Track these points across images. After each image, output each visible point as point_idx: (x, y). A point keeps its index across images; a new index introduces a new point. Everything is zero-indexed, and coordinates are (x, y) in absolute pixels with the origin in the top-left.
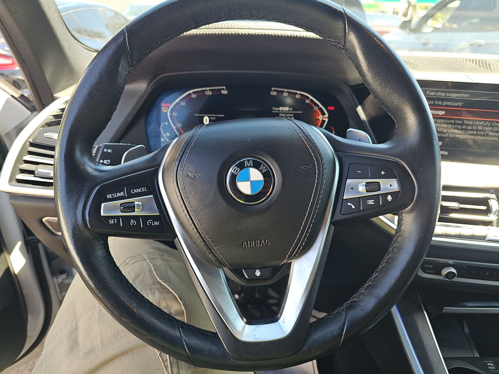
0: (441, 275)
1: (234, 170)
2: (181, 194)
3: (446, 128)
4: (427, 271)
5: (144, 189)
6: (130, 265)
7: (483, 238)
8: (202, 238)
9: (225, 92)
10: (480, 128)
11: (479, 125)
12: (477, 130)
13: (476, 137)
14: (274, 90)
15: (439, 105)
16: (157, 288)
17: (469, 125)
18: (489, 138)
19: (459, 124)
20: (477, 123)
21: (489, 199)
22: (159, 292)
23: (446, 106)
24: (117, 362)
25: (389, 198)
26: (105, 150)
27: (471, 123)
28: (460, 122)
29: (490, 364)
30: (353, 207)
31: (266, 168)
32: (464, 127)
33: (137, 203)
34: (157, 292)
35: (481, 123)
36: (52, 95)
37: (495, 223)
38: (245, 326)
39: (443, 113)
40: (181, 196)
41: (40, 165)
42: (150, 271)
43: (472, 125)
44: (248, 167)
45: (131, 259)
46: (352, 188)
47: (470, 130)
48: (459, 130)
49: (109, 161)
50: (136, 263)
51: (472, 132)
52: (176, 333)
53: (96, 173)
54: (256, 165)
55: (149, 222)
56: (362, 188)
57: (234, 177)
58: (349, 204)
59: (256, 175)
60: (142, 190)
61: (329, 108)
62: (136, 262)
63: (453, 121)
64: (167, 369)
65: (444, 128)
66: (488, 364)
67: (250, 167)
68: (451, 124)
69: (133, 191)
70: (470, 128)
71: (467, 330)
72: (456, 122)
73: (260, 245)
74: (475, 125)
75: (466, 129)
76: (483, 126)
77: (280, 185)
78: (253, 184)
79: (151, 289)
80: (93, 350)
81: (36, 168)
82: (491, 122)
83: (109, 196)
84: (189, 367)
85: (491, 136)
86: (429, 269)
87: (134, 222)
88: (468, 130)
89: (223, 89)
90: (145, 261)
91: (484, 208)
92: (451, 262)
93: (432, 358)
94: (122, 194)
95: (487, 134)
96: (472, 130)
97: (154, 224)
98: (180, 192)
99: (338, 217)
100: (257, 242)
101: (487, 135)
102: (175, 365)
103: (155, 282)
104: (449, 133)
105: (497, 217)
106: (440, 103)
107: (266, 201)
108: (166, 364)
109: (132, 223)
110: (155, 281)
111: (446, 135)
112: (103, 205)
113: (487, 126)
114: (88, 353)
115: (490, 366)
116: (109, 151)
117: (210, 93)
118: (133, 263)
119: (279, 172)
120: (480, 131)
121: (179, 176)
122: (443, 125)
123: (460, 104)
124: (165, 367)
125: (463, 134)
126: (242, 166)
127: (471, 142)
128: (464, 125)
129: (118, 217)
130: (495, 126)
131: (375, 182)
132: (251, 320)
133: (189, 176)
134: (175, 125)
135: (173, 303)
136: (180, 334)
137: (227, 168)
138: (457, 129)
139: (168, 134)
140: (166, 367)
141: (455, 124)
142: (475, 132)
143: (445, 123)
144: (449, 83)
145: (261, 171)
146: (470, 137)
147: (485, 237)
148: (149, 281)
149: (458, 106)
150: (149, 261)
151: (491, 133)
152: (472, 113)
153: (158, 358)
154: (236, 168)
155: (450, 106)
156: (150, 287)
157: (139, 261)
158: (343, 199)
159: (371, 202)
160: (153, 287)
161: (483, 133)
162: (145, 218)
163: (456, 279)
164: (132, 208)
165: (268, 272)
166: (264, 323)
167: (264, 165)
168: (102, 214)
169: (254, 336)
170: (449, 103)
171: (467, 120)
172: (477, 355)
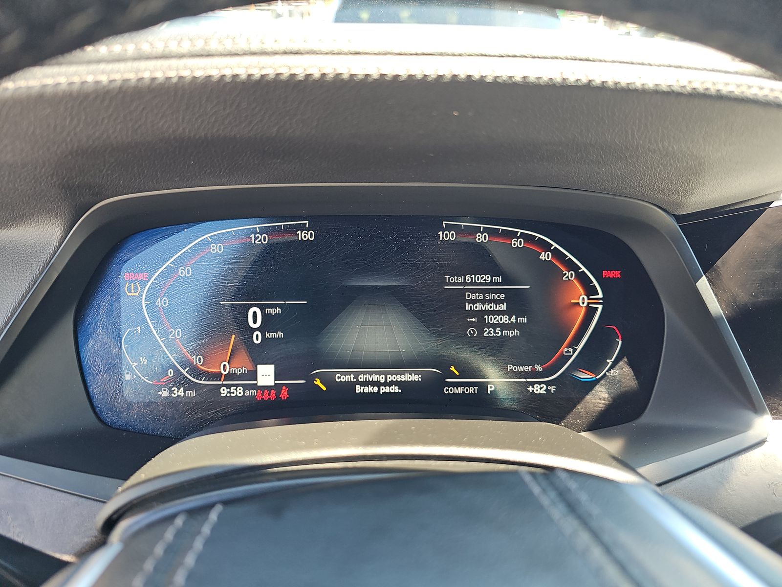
9: (306, 236)
14: (449, 228)
61: (606, 274)
89: (302, 228)
117: (263, 239)
134: (164, 333)
139: (144, 360)
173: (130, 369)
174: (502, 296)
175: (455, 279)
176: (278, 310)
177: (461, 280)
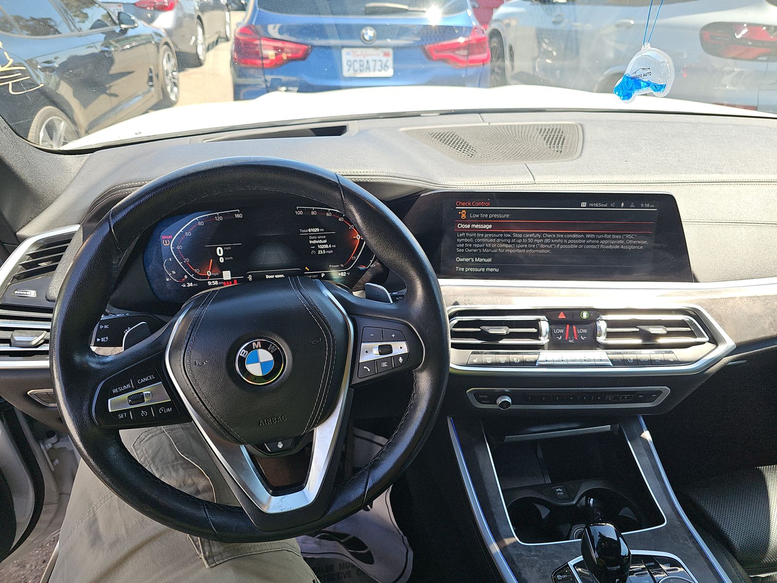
0: (496, 404)
1: (243, 353)
2: (190, 382)
3: (494, 243)
4: (483, 401)
5: (151, 377)
6: (146, 441)
7: (533, 364)
8: (218, 422)
9: (238, 216)
10: (530, 241)
11: (529, 237)
12: (527, 243)
13: (527, 251)
14: (300, 209)
15: (484, 218)
16: (180, 464)
17: (519, 238)
18: (541, 251)
19: (508, 238)
20: (527, 236)
21: (539, 320)
22: (182, 468)
23: (492, 219)
24: (146, 550)
25: (401, 359)
26: (101, 327)
27: (520, 236)
28: (509, 236)
29: (559, 489)
30: (369, 370)
31: (275, 347)
32: (513, 241)
33: (146, 392)
34: (181, 469)
35: (531, 235)
36: (15, 234)
37: (546, 346)
38: (270, 498)
39: (490, 226)
40: (191, 384)
41: (15, 331)
42: (171, 445)
43: (522, 238)
44: (256, 348)
45: (146, 434)
46: (367, 352)
47: (521, 244)
48: (508, 244)
49: (107, 338)
50: (153, 438)
51: (522, 246)
52: (202, 514)
53: (98, 367)
54: (265, 346)
55: (161, 411)
56: (376, 351)
57: (242, 361)
58: (365, 367)
59: (265, 356)
60: (149, 378)
62: (153, 436)
63: (501, 235)
64: (198, 549)
65: (492, 243)
66: (557, 490)
67: (259, 348)
68: (500, 238)
69: (140, 381)
70: (520, 241)
71: (540, 455)
72: (505, 235)
73: (277, 422)
74: (525, 238)
75: (516, 243)
76: (534, 238)
77: (291, 362)
78: (264, 365)
79: (173, 466)
80: (118, 540)
81: (12, 336)
82: (541, 233)
83: (115, 391)
84: (222, 545)
85: (542, 249)
86: (484, 399)
87: (145, 413)
88: (518, 243)
89: (237, 213)
90: (163, 434)
91: (534, 330)
92: (507, 390)
93: (491, 493)
94: (128, 386)
95: (539, 246)
96: (522, 243)
97: (166, 411)
98: (189, 380)
99: (357, 380)
100: (274, 419)
101: (539, 248)
102: (206, 544)
103: (178, 458)
104: (498, 248)
105: (548, 340)
106: (486, 216)
107: (278, 380)
108: (197, 543)
109: (143, 414)
110: (178, 455)
111: (495, 251)
112: (109, 401)
113: (537, 238)
114: (113, 545)
115: (559, 492)
116: (106, 327)
117: (221, 218)
118: (149, 439)
119: (289, 351)
120: (530, 243)
121: (187, 364)
122: (491, 240)
123: (508, 216)
124: (196, 547)
125: (513, 249)
126: (249, 348)
127: (522, 257)
128: (514, 238)
129: (127, 411)
130: (546, 238)
131: (388, 345)
132: (277, 491)
133: (197, 364)
134: (181, 260)
135: (199, 479)
136: (206, 514)
137: (236, 351)
138: (507, 243)
139: (174, 272)
140: (198, 547)
141: (503, 238)
142: (526, 246)
143: (493, 238)
144: (494, 194)
145: (270, 351)
146: (520, 251)
147: (536, 362)
148: (170, 457)
149: (506, 219)
150: (168, 433)
151: (542, 246)
152: (520, 226)
153: (189, 539)
154: (244, 350)
155: (497, 219)
156: (172, 464)
157: (156, 435)
158: (359, 363)
159: (384, 365)
160: (175, 463)
161: (534, 246)
162: (157, 407)
163: (512, 407)
164: (140, 398)
165: (290, 442)
166: (290, 492)
167: (273, 345)
168: (110, 411)
169: (281, 506)
170: (495, 216)
171: (516, 232)
172: (549, 481)
173: (168, 276)
174: (325, 237)
175: (304, 231)
176: (230, 248)
177: (307, 231)
